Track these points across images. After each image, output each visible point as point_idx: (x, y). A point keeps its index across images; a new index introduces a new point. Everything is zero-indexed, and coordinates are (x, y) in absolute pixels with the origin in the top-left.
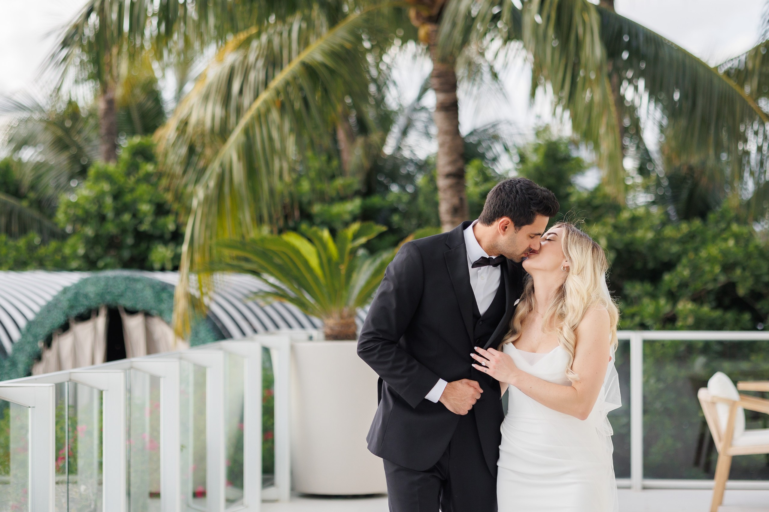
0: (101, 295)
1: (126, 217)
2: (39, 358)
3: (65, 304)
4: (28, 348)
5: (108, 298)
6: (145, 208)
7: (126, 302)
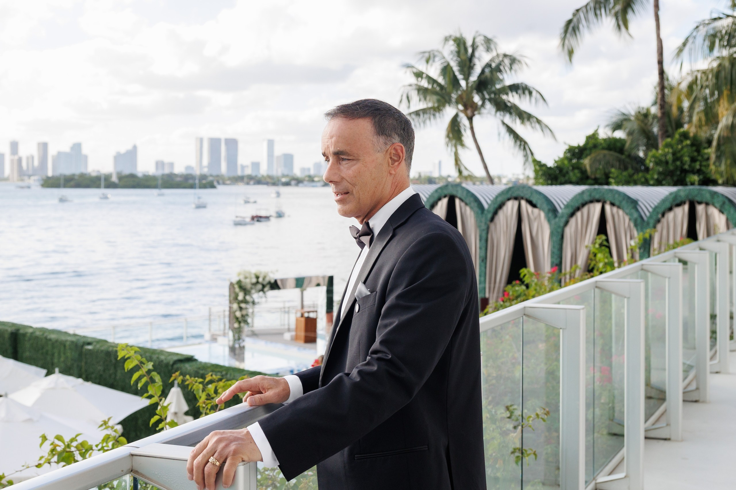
0: (687, 196)
1: (678, 163)
2: (659, 221)
3: (671, 200)
4: (655, 217)
5: (690, 197)
6: (687, 159)
7: (698, 199)
